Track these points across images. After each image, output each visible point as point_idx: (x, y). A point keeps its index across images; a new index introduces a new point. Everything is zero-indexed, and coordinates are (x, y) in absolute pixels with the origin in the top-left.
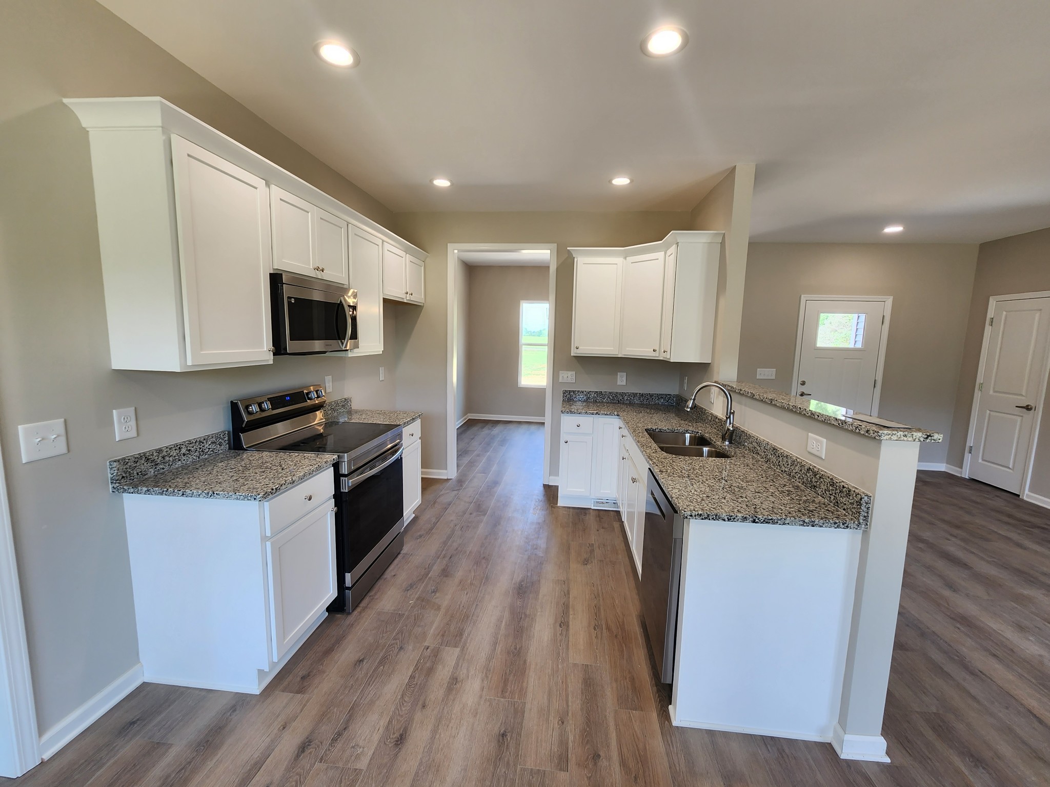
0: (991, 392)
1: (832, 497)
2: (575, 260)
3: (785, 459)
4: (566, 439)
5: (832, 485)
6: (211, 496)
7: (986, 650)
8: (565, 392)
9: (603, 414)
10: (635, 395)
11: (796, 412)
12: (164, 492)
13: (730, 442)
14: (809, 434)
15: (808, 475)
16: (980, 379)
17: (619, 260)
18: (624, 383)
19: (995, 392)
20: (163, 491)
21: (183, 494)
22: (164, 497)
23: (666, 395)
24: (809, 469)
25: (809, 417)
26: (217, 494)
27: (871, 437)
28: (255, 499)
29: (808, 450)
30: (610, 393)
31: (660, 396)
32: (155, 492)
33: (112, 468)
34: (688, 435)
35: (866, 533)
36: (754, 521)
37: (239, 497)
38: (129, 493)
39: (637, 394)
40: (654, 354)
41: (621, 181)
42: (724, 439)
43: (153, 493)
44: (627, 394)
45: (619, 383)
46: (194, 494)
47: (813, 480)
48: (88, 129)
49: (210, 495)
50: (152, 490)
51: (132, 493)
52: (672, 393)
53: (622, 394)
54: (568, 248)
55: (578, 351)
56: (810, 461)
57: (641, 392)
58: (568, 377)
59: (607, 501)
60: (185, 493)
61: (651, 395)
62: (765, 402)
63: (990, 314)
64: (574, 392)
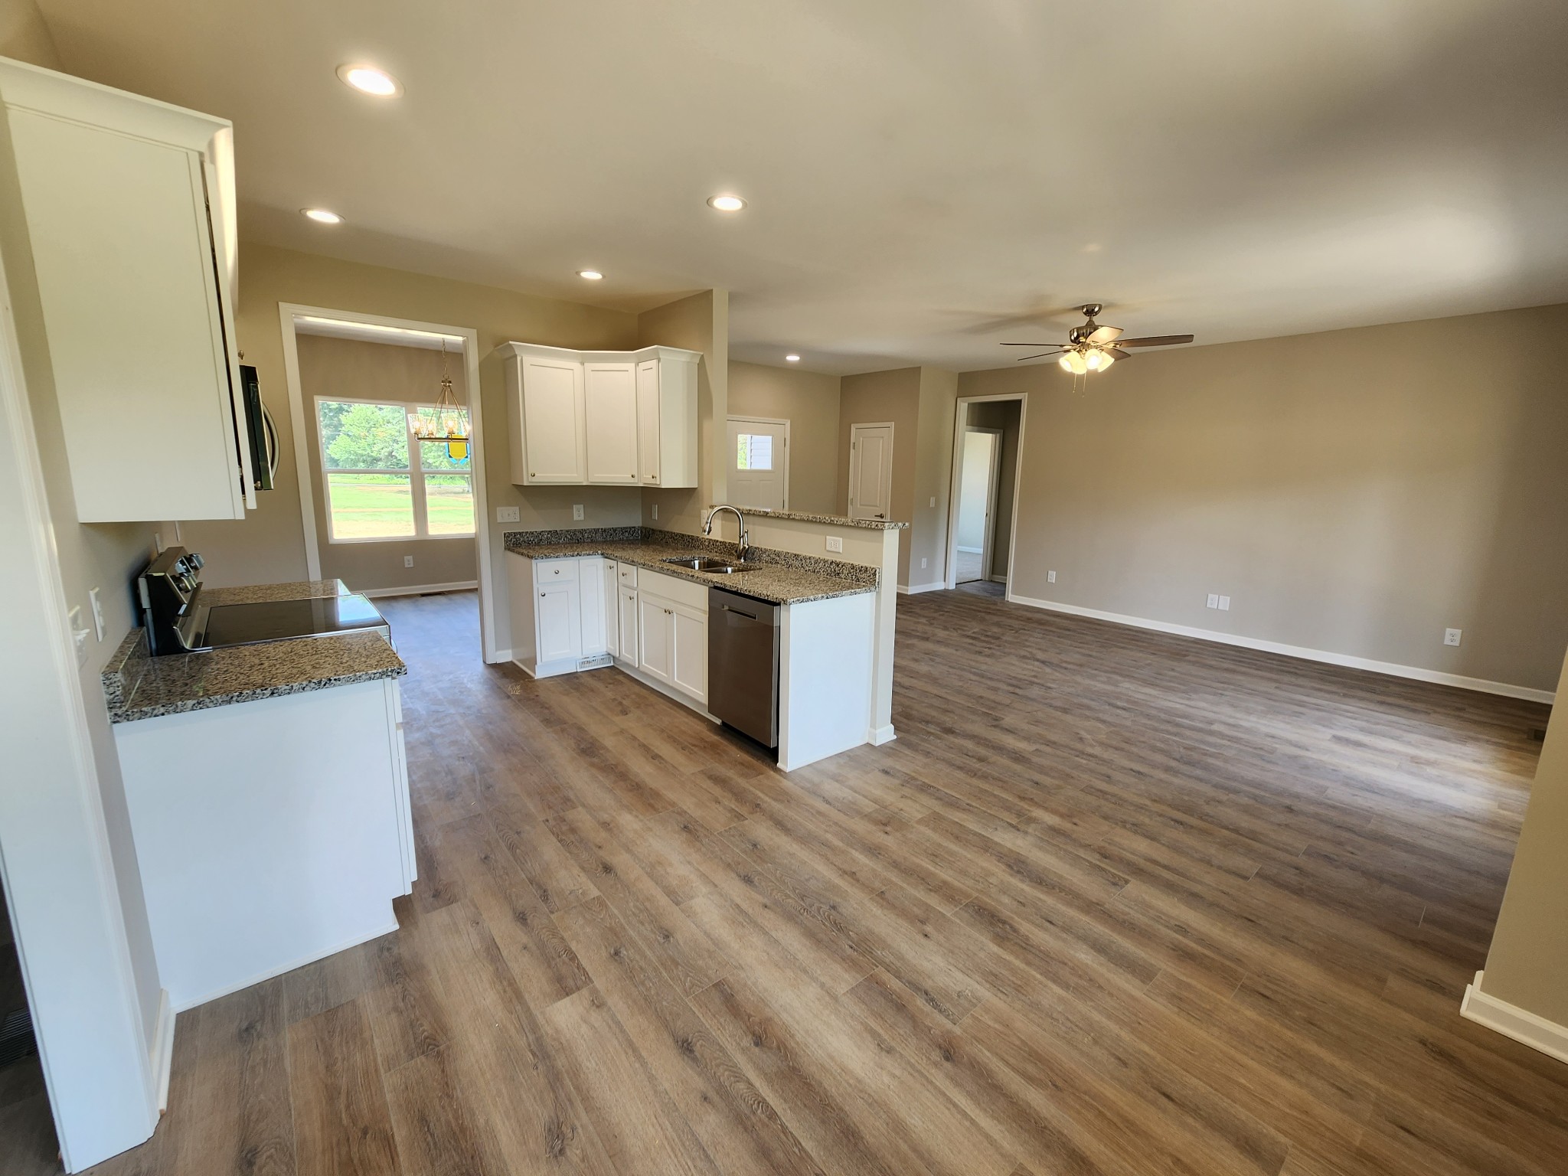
0: (859, 506)
1: (854, 577)
2: (519, 358)
3: (808, 561)
4: (541, 592)
5: (853, 569)
6: (325, 685)
7: (907, 676)
8: (507, 536)
9: (584, 555)
10: (596, 531)
11: (816, 522)
12: (234, 699)
13: (745, 560)
14: (828, 537)
15: (832, 567)
16: (850, 496)
17: (575, 365)
18: (582, 518)
19: (861, 505)
20: (232, 698)
21: (273, 693)
22: (235, 706)
23: (630, 528)
24: (832, 563)
25: (830, 523)
26: (335, 680)
27: (879, 529)
28: (398, 673)
29: (827, 549)
30: (567, 531)
31: (624, 530)
32: (215, 702)
33: (111, 684)
34: (697, 562)
35: (878, 593)
36: (827, 598)
37: (373, 676)
38: (156, 716)
39: (598, 529)
40: (632, 480)
41: (591, 275)
42: (739, 558)
43: (211, 705)
44: (588, 531)
45: (576, 518)
46: (294, 688)
47: (837, 569)
48: (8, 106)
49: (323, 683)
50: (207, 700)
51: (163, 714)
52: (636, 526)
53: (582, 532)
54: (510, 342)
55: (534, 479)
56: (830, 558)
57: (603, 527)
58: (511, 516)
59: (594, 658)
60: (275, 691)
61: (615, 530)
62: (782, 518)
63: (852, 440)
64: (520, 533)
